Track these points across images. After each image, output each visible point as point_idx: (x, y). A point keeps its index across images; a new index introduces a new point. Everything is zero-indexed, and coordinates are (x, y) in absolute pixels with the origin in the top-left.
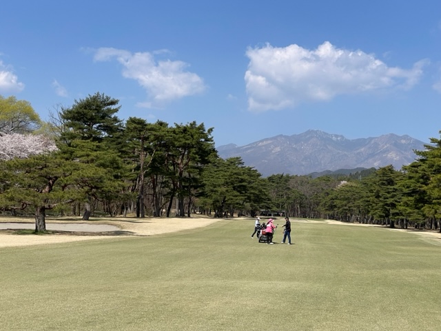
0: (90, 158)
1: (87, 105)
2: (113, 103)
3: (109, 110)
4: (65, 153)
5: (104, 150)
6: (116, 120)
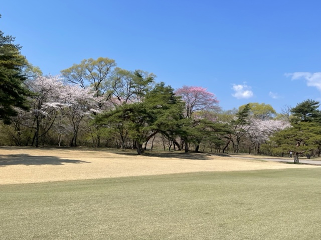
0: (309, 130)
1: (303, 105)
2: (316, 103)
3: (315, 107)
4: (296, 128)
5: (315, 126)
6: (318, 111)
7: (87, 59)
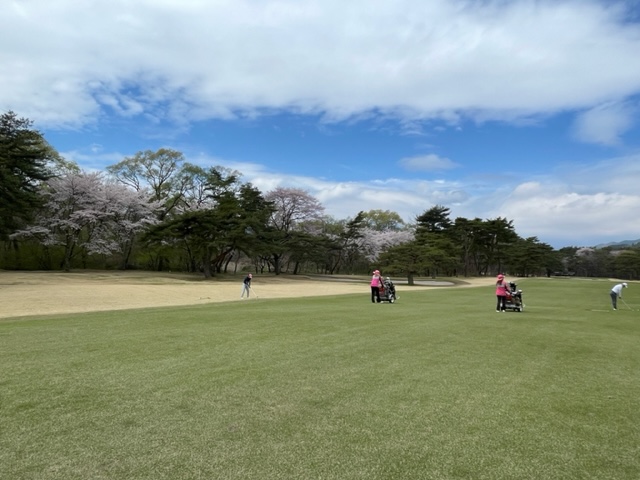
0: (434, 243)
2: (446, 210)
3: (444, 214)
4: (420, 241)
5: (442, 238)
6: (448, 220)
7: (143, 151)
